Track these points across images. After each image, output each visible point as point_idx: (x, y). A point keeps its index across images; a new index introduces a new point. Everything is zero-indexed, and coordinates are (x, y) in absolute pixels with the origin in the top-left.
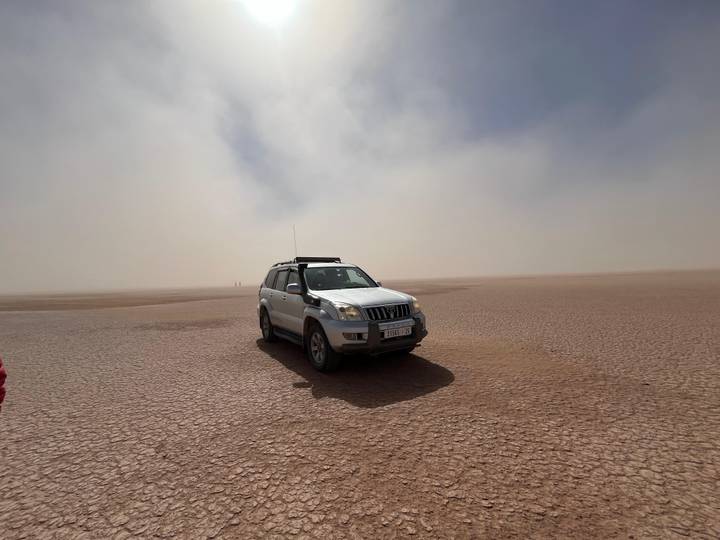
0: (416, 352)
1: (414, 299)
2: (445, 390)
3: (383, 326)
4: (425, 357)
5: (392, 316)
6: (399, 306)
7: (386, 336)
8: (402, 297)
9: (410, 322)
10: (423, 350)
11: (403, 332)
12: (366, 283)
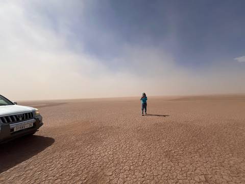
0: (36, 134)
1: (36, 109)
2: (49, 148)
3: (12, 125)
4: (41, 135)
5: (21, 119)
6: (26, 114)
7: (15, 130)
8: (29, 109)
9: (33, 120)
10: (41, 132)
11: (28, 126)
12: (6, 103)
